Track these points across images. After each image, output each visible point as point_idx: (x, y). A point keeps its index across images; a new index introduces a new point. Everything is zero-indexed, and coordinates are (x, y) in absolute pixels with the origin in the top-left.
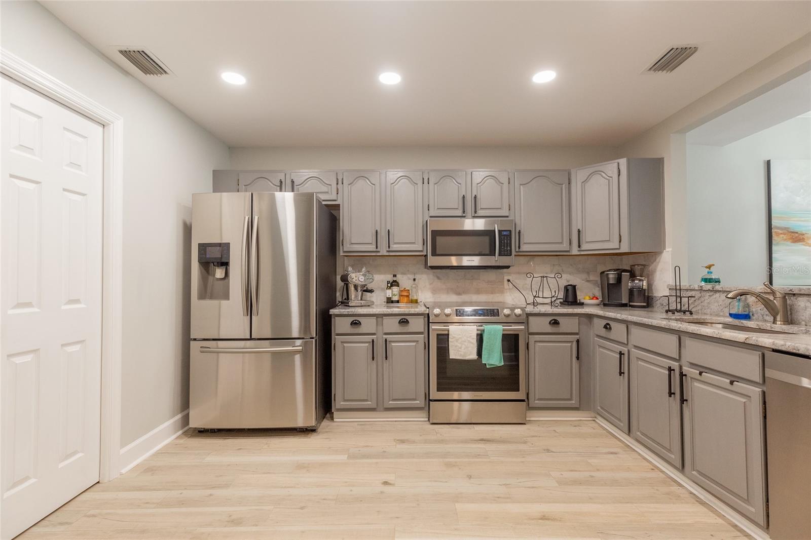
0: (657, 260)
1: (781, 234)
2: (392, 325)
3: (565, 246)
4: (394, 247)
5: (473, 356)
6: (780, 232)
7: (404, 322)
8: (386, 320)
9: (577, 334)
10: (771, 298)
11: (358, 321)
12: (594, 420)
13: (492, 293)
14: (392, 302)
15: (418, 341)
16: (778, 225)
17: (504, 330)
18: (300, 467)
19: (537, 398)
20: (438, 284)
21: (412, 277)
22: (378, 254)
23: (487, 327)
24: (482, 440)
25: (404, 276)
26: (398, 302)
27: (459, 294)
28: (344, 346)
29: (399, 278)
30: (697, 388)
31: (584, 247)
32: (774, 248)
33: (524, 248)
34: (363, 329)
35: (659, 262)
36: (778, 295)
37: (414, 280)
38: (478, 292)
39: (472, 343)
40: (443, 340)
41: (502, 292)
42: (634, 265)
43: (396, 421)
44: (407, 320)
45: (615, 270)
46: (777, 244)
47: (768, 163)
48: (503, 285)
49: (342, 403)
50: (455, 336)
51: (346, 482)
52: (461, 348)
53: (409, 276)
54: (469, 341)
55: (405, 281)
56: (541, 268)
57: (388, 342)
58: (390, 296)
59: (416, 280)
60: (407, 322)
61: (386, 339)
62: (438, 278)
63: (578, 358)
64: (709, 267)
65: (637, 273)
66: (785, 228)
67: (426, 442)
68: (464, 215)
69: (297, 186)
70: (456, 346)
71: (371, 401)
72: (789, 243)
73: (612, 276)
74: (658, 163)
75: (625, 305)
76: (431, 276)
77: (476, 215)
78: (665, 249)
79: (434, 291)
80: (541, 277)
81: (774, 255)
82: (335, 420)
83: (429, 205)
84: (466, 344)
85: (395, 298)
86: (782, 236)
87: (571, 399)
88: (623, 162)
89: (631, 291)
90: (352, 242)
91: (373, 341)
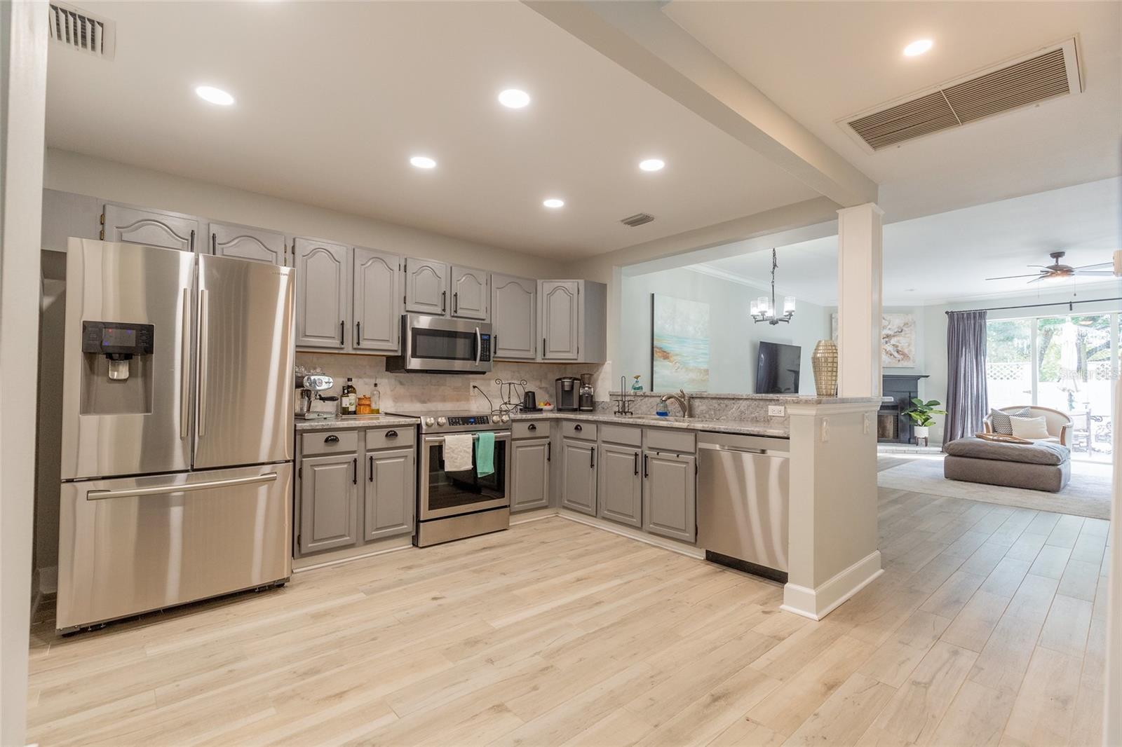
0: (600, 371)
2: (376, 439)
3: (530, 355)
4: (364, 344)
5: (470, 466)
7: (392, 435)
8: (370, 434)
9: (548, 437)
10: (683, 400)
11: (333, 436)
12: (557, 516)
13: (458, 400)
14: (350, 413)
15: (406, 456)
17: (496, 437)
19: (517, 502)
20: (401, 390)
21: (373, 382)
22: (342, 352)
23: (481, 435)
24: (484, 548)
25: (360, 380)
26: (355, 413)
27: (424, 402)
28: (315, 471)
29: (354, 383)
30: (654, 465)
31: (549, 355)
32: (655, 363)
33: (500, 353)
34: (341, 446)
35: (601, 372)
36: (686, 398)
37: (376, 385)
38: (444, 399)
39: (467, 452)
40: (437, 452)
41: (467, 400)
42: (584, 374)
43: (377, 555)
44: (395, 432)
45: (570, 378)
46: (657, 360)
47: (653, 295)
48: (469, 392)
49: (310, 545)
50: (452, 446)
52: (456, 459)
53: (365, 380)
54: (465, 451)
55: (363, 387)
56: (505, 374)
57: (373, 460)
58: (348, 406)
59: (378, 386)
60: (395, 434)
61: (371, 457)
62: (401, 383)
63: (549, 459)
64: (637, 377)
65: (586, 381)
68: (443, 313)
70: (452, 458)
71: (349, 536)
73: (567, 383)
74: (603, 287)
75: (578, 409)
76: (393, 381)
77: (456, 315)
78: (606, 361)
79: (396, 399)
80: (509, 383)
81: (654, 369)
82: (294, 571)
83: (405, 298)
84: (461, 454)
85: (352, 409)
87: (542, 500)
88: (582, 282)
89: (581, 397)
90: (307, 334)
91: (355, 461)
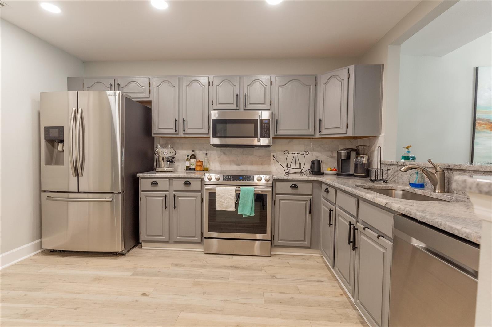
0: (376, 142)
1: (483, 124)
2: (179, 185)
3: (311, 131)
4: (188, 131)
5: (233, 209)
6: (482, 122)
7: (187, 183)
8: (175, 182)
9: (311, 195)
10: (434, 171)
11: (156, 182)
12: (322, 256)
13: (262, 164)
14: (190, 169)
15: (197, 197)
16: (481, 117)
18: (98, 279)
19: (280, 239)
20: (224, 157)
21: (205, 152)
22: (177, 136)
25: (201, 151)
26: (194, 169)
27: (238, 165)
28: (147, 199)
29: (197, 153)
30: (363, 239)
31: (324, 132)
33: (280, 132)
34: (159, 187)
35: (377, 144)
36: (439, 169)
37: (206, 154)
38: (252, 163)
39: (232, 200)
40: (212, 196)
41: (269, 164)
42: (359, 146)
43: (182, 251)
45: (345, 150)
47: (477, 69)
48: (270, 159)
49: (145, 237)
50: (220, 194)
51: (118, 292)
52: (224, 203)
54: (230, 198)
55: (200, 155)
56: (297, 147)
57: (176, 197)
58: (189, 165)
59: (208, 155)
60: (190, 183)
61: (174, 195)
62: (224, 153)
63: (310, 212)
64: (408, 148)
65: (361, 152)
66: (487, 120)
67: (193, 266)
68: (237, 108)
69: (122, 87)
70: (221, 201)
71: (165, 237)
72: (489, 131)
73: (343, 154)
74: (379, 69)
75: (352, 175)
76: (219, 152)
77: (246, 108)
78: (380, 134)
79: (221, 163)
80: (294, 154)
82: (142, 248)
83: (213, 101)
84: (228, 200)
85: (193, 167)
86: (483, 125)
87: (304, 241)
88: (352, 68)
89: (356, 165)
90: (160, 127)
91: (166, 196)
